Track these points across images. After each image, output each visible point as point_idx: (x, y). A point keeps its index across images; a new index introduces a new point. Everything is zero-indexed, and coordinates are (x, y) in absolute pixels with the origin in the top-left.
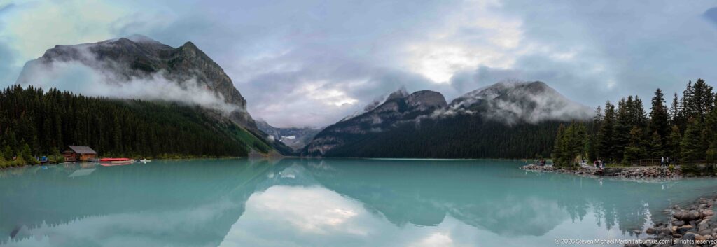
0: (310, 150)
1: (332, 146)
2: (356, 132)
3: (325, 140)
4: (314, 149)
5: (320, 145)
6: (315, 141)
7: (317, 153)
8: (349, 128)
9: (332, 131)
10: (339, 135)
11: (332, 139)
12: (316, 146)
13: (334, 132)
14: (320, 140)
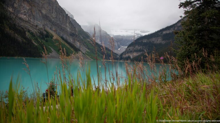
0: (124, 56)
1: (139, 54)
2: (158, 42)
3: (135, 49)
4: (127, 55)
5: (131, 52)
6: (128, 49)
7: (128, 58)
8: (153, 39)
9: (140, 41)
10: (145, 44)
11: (140, 48)
12: (128, 53)
13: (142, 42)
14: (131, 48)
